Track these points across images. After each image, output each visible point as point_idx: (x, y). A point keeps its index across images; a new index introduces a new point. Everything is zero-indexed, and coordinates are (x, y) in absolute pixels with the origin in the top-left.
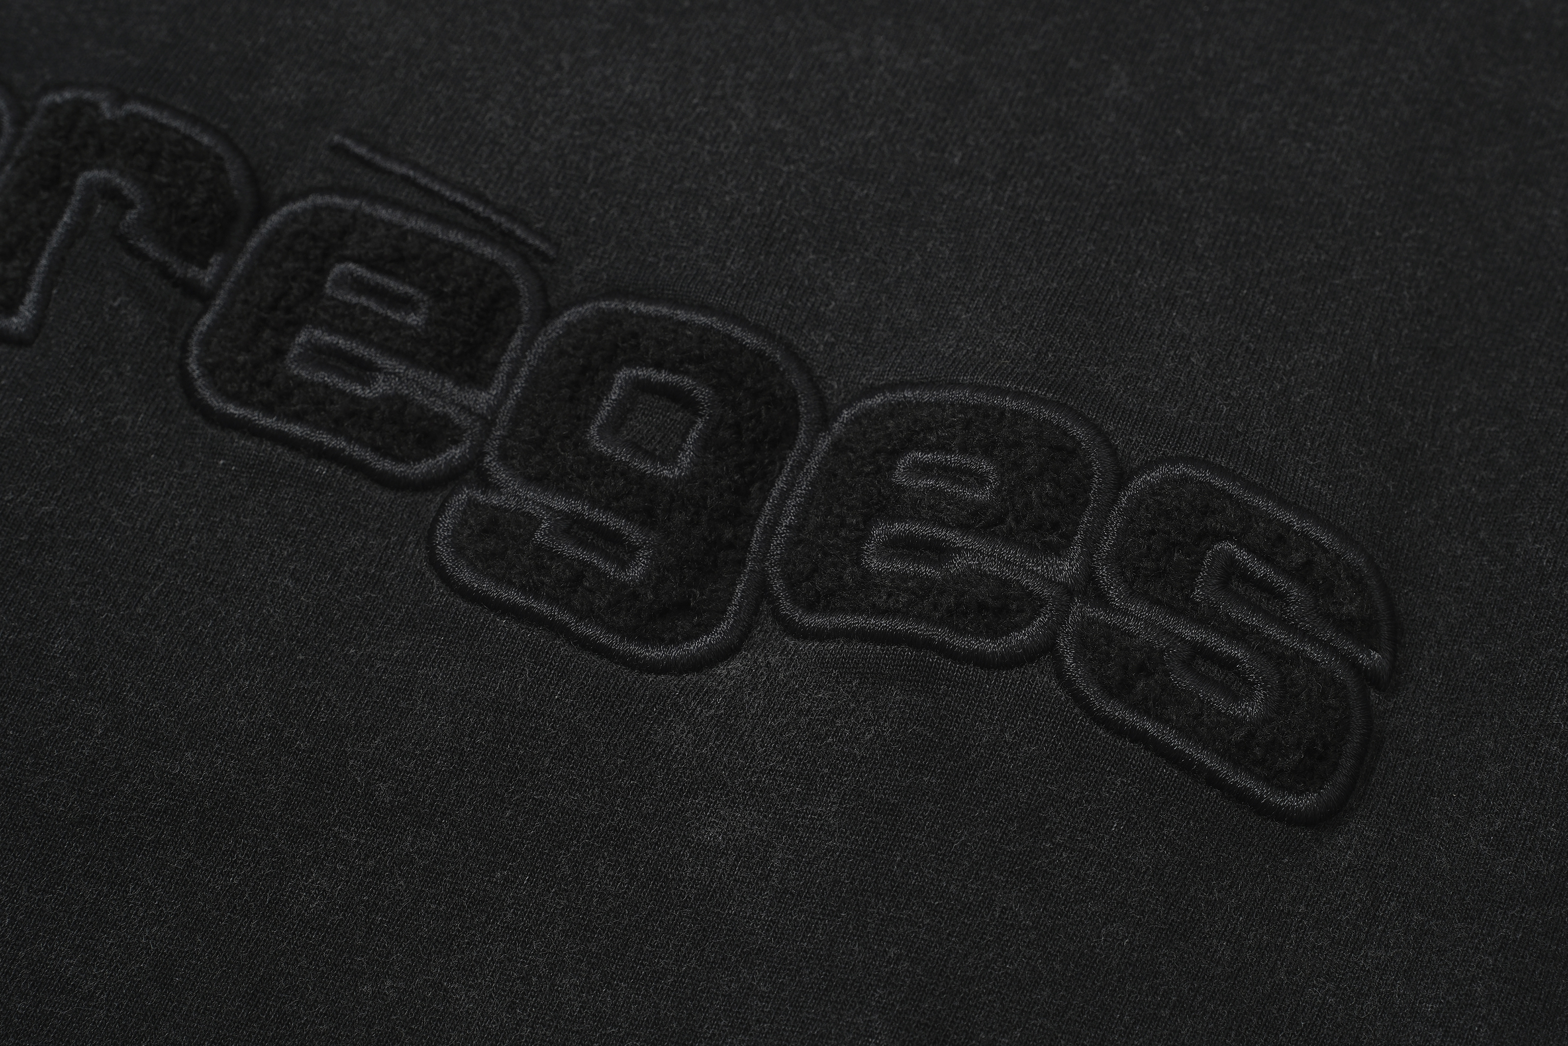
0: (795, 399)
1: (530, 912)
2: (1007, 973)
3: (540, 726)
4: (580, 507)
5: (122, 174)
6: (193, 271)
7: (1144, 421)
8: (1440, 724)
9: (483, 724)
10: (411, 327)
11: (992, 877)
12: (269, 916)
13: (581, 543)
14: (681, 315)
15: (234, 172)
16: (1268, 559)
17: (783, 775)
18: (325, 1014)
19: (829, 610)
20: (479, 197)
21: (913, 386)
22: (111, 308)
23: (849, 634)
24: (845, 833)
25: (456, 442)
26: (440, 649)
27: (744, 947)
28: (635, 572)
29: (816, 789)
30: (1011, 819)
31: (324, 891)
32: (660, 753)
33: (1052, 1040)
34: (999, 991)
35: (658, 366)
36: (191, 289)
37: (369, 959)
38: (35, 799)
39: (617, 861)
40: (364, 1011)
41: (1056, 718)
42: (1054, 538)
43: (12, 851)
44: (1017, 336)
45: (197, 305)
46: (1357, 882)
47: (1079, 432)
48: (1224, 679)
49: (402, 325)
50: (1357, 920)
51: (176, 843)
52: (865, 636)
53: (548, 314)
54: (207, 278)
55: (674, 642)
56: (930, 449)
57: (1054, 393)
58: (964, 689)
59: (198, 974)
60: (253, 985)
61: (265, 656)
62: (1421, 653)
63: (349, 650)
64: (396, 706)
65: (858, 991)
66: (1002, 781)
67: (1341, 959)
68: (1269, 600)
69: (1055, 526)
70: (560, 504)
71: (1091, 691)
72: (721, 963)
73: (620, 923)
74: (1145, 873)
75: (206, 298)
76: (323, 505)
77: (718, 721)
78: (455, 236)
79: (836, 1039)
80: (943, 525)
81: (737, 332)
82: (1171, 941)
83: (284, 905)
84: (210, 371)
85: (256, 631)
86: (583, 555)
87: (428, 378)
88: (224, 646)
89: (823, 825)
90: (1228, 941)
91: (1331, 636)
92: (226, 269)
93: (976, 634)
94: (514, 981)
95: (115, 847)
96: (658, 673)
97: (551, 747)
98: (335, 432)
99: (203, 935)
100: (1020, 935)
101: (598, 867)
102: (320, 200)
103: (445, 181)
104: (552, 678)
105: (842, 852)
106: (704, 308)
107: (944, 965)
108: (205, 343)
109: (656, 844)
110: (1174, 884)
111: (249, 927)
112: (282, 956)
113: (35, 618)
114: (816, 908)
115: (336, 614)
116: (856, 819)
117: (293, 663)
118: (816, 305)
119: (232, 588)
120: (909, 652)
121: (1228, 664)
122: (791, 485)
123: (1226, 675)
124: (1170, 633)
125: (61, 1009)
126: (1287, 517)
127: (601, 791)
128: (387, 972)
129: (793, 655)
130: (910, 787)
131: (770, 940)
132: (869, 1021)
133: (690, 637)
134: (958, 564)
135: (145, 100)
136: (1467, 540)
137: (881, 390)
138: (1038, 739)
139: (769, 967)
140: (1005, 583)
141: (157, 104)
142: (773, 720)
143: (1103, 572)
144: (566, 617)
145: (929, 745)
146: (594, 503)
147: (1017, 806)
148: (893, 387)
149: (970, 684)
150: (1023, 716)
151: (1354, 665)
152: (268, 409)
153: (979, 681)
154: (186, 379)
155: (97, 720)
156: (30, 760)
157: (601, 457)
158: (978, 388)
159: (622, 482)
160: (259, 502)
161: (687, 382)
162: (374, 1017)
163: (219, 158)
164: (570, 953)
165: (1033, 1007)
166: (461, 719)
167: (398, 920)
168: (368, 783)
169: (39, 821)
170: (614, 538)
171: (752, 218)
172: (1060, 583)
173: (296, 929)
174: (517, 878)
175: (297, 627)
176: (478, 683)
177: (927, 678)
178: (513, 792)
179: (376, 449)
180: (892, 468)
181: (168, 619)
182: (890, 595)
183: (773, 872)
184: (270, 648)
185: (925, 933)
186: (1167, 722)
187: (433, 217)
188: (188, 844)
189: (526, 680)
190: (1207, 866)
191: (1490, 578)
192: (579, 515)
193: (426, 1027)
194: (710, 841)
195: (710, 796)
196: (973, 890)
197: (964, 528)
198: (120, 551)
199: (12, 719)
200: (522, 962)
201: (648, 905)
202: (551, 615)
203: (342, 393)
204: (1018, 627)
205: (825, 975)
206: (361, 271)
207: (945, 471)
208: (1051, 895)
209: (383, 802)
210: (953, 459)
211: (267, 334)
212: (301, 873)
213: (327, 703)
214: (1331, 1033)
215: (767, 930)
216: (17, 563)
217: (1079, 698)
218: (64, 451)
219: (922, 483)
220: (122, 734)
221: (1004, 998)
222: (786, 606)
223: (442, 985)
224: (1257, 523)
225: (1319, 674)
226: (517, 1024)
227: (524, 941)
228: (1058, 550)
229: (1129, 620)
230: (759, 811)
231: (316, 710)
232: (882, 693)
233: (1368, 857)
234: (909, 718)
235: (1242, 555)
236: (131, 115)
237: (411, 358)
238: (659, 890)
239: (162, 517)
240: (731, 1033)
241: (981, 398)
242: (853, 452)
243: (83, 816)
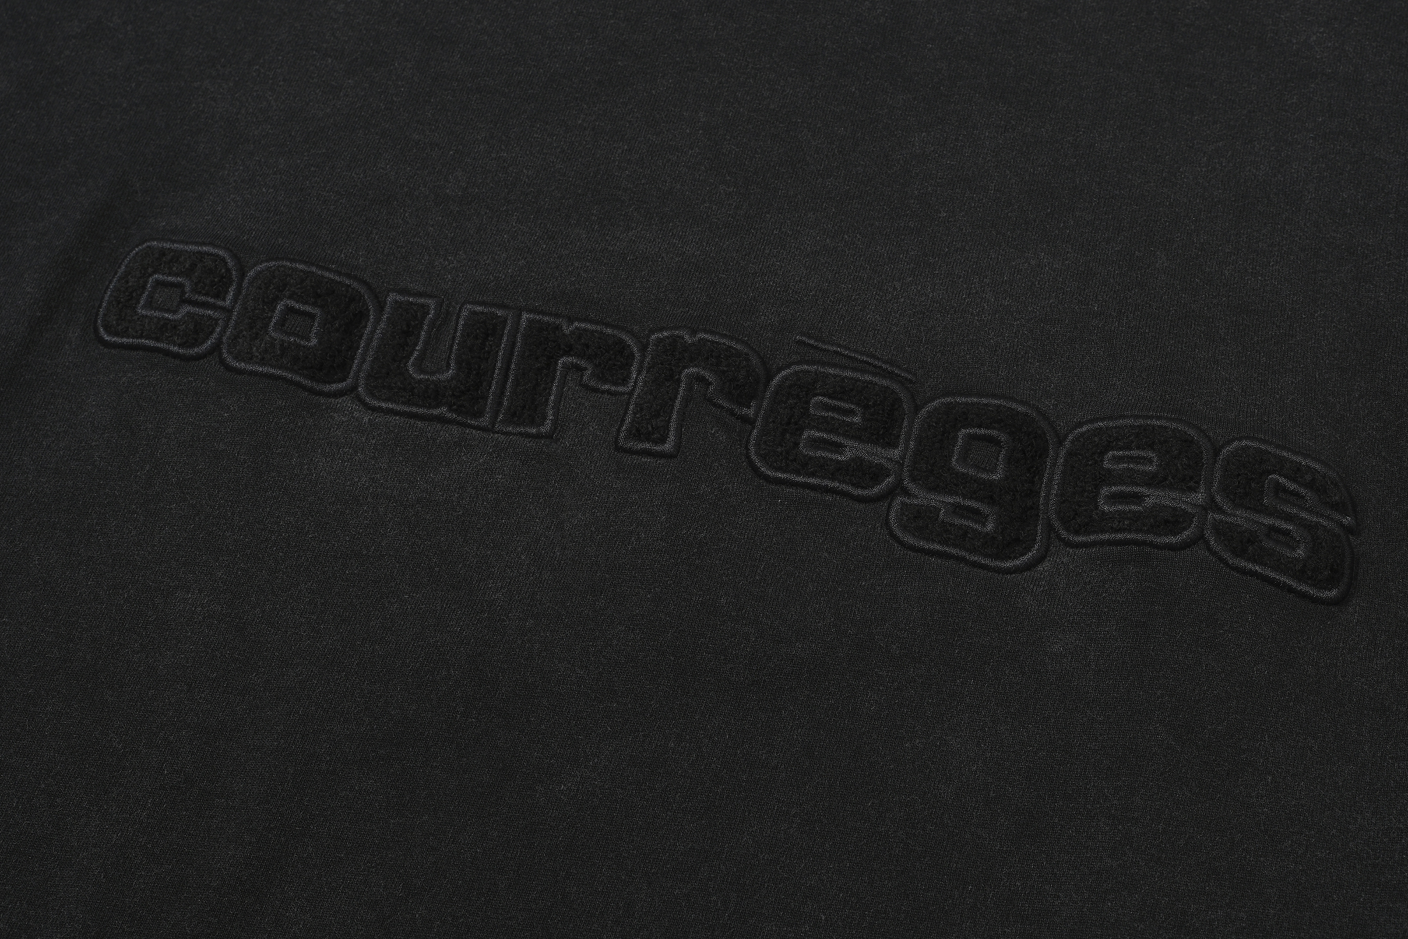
0: (1045, 434)
1: (977, 697)
2: (1214, 695)
3: (963, 607)
4: (959, 500)
5: (703, 368)
6: (745, 411)
7: (1220, 422)
8: (1384, 547)
9: (935, 610)
10: (856, 424)
11: (1198, 650)
12: (853, 717)
13: (962, 516)
14: (984, 401)
15: (755, 360)
16: (1294, 480)
17: (1085, 615)
18: (891, 760)
19: (1088, 533)
20: (873, 356)
21: (1102, 420)
22: (711, 434)
23: (1102, 543)
24: (1123, 639)
25: (888, 476)
26: (905, 576)
27: (1085, 700)
28: (990, 527)
29: (1103, 619)
30: (1201, 621)
31: (876, 700)
32: (1023, 612)
33: (1242, 724)
34: (1212, 705)
35: (980, 427)
36: (745, 419)
37: (905, 730)
38: (729, 676)
39: (1014, 667)
40: (909, 756)
41: (1212, 570)
42: (1192, 484)
43: (722, 703)
44: (1148, 389)
45: (749, 427)
46: (1363, 628)
47: (1192, 432)
48: (1285, 540)
49: (851, 424)
50: (1368, 646)
51: (800, 687)
52: (1110, 543)
53: (917, 409)
54: (751, 412)
55: (1016, 558)
56: (1121, 449)
57: (1175, 414)
58: (1165, 562)
59: (825, 749)
60: (853, 751)
61: (823, 592)
62: (1367, 514)
63: (861, 583)
64: (891, 607)
65: (1147, 714)
66: (1193, 604)
67: (1365, 666)
68: (1297, 499)
69: (1191, 478)
70: (950, 500)
71: (1226, 555)
72: (1076, 709)
73: (1022, 696)
74: (1268, 638)
75: (752, 423)
76: (833, 515)
77: (1046, 593)
78: (868, 378)
79: (1141, 738)
80: (1137, 485)
81: (1014, 406)
82: (1286, 669)
83: (859, 710)
84: (763, 457)
85: (815, 580)
86: (965, 522)
87: (869, 447)
88: (802, 589)
89: (1110, 636)
90: (1312, 665)
91: (1330, 513)
92: (759, 408)
93: (1166, 535)
94: (977, 731)
95: (771, 693)
96: (1011, 574)
97: (970, 616)
98: (833, 479)
99: (823, 730)
100: (1217, 676)
101: (1005, 671)
102: (797, 368)
103: (855, 351)
104: (963, 583)
105: (1123, 648)
106: (994, 396)
107: (1185, 696)
108: (757, 445)
109: (1031, 656)
110: (1282, 642)
111: (844, 723)
112: (863, 735)
113: (709, 589)
114: (1116, 676)
115: (851, 567)
116: (1126, 631)
117: (837, 593)
118: (1045, 387)
119: (798, 561)
120: (1136, 548)
121: (1286, 533)
122: (1052, 474)
123: (1286, 538)
124: (1257, 522)
125: (763, 775)
126: (1299, 459)
127: (999, 634)
128: (916, 736)
129: (1074, 556)
130: (1149, 612)
131: (1098, 695)
132: (1155, 727)
133: (1023, 555)
134: (1149, 502)
135: (706, 331)
136: (1377, 457)
137: (1086, 423)
138: (1206, 581)
139: (1100, 708)
140: (1175, 509)
141: (712, 333)
142: (1073, 589)
143: (1218, 499)
144: (964, 554)
145: (1154, 591)
146: (964, 497)
147: (1202, 615)
148: (1091, 421)
149: (1168, 559)
150: (1196, 571)
151: (1342, 525)
152: (798, 473)
153: (1172, 557)
154: (751, 463)
155: (750, 634)
156: (723, 657)
157: (963, 474)
158: (1137, 417)
159: (976, 485)
160: (802, 517)
161: (994, 433)
162: (914, 758)
163: (747, 354)
164: (1001, 714)
165: (1230, 710)
166: (924, 609)
167: (915, 710)
168: (886, 646)
169: (733, 686)
170: (977, 512)
171: (1006, 349)
172: (1200, 505)
173: (867, 721)
174: (967, 682)
175: (834, 575)
176: (928, 590)
177: (1146, 559)
178: (957, 641)
179: (853, 485)
180: (1102, 461)
181: (772, 580)
182: (1119, 522)
183: (1091, 662)
184: (824, 587)
185: (1172, 681)
186: (1265, 565)
187: (854, 369)
188: (806, 687)
189: (951, 585)
190: (1295, 630)
191: (1392, 474)
192: (958, 503)
193: (940, 759)
194: (1057, 651)
195: (1052, 629)
196: (1190, 658)
197: (1149, 485)
198: (741, 550)
199: (709, 639)
200: (979, 722)
201: (1033, 686)
202: (956, 553)
203: (831, 460)
204: (1185, 529)
205: (1129, 708)
206: (826, 400)
207: (1131, 459)
208: (1227, 655)
209: (895, 654)
210: (1135, 453)
211: (788, 436)
212: (863, 694)
213: (858, 611)
214: (1369, 703)
215: (1095, 690)
216: (694, 563)
217: (1221, 559)
218: (704, 506)
219: (1121, 466)
220: (764, 639)
221: (1215, 708)
222: (1064, 534)
223: (943, 738)
224: (1286, 464)
225: (1328, 532)
226: (983, 752)
227: (977, 711)
228: (1194, 490)
229: (1237, 519)
230: (1077, 633)
231: (854, 614)
232: (1125, 569)
233: (1365, 616)
234: (1142, 580)
235: (1282, 480)
236: (701, 339)
237: (859, 438)
238: (1037, 678)
239: (756, 531)
240: (1088, 742)
241: (1141, 422)
242: (1080, 455)
243: (753, 681)
